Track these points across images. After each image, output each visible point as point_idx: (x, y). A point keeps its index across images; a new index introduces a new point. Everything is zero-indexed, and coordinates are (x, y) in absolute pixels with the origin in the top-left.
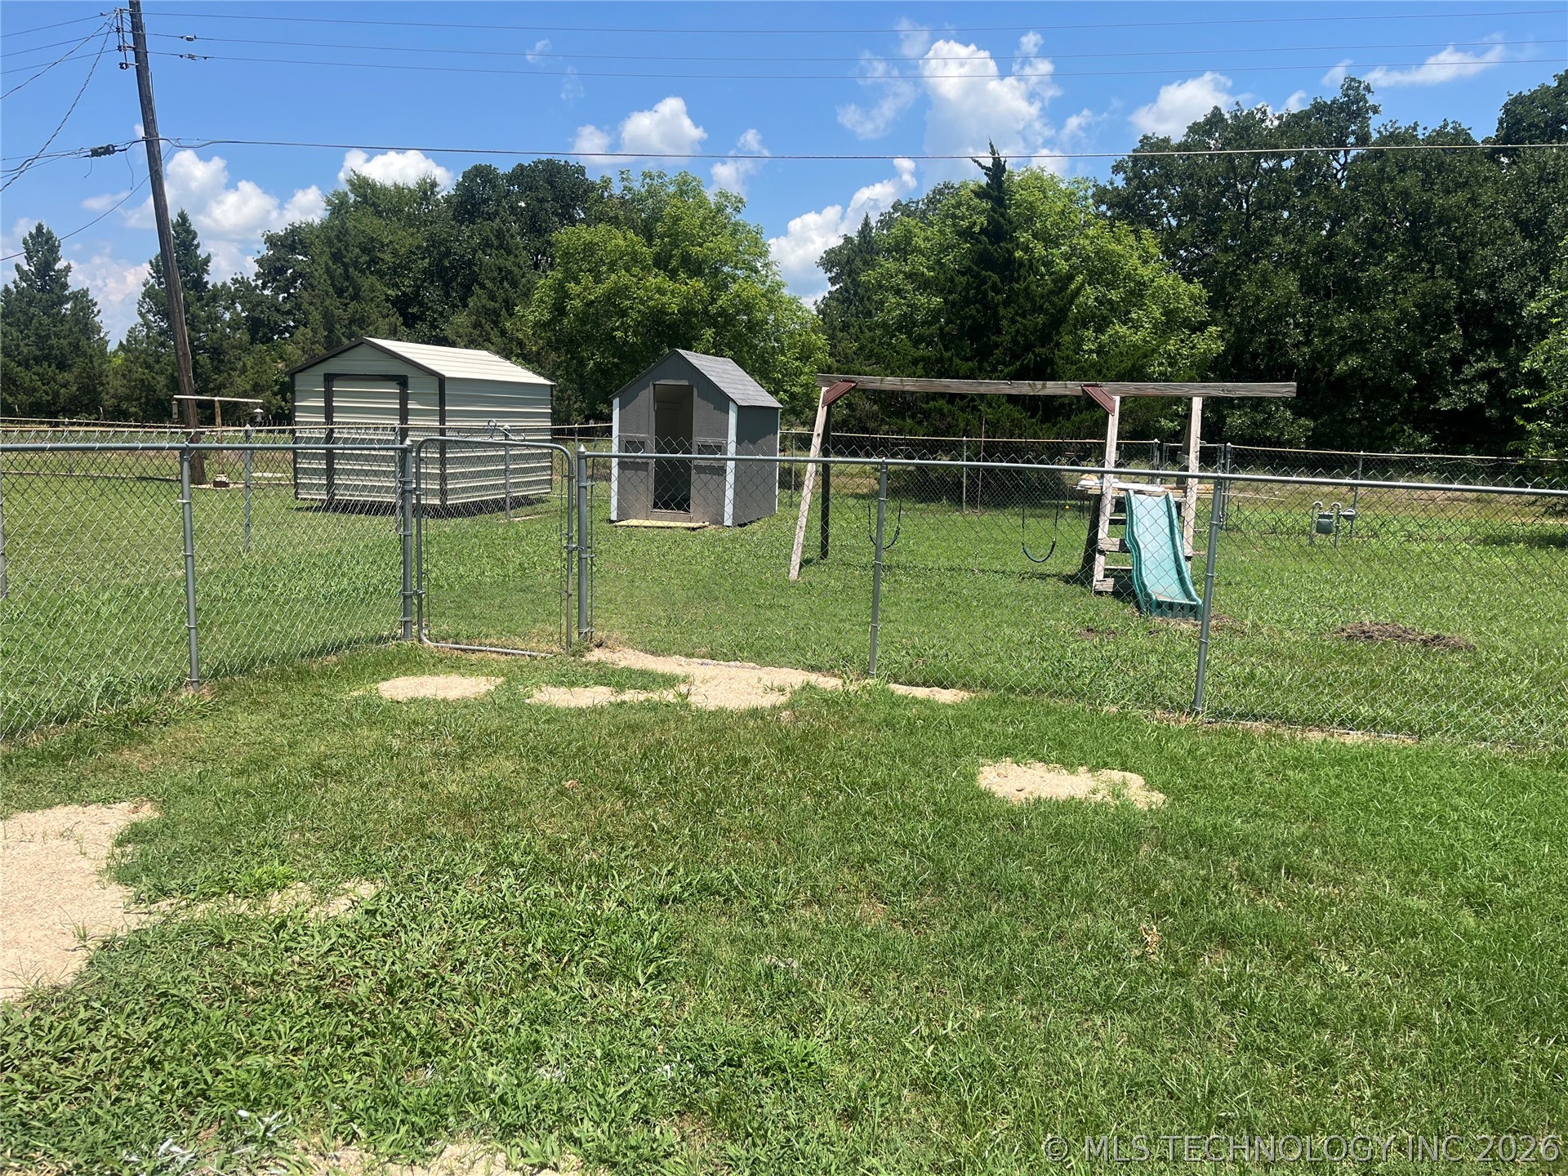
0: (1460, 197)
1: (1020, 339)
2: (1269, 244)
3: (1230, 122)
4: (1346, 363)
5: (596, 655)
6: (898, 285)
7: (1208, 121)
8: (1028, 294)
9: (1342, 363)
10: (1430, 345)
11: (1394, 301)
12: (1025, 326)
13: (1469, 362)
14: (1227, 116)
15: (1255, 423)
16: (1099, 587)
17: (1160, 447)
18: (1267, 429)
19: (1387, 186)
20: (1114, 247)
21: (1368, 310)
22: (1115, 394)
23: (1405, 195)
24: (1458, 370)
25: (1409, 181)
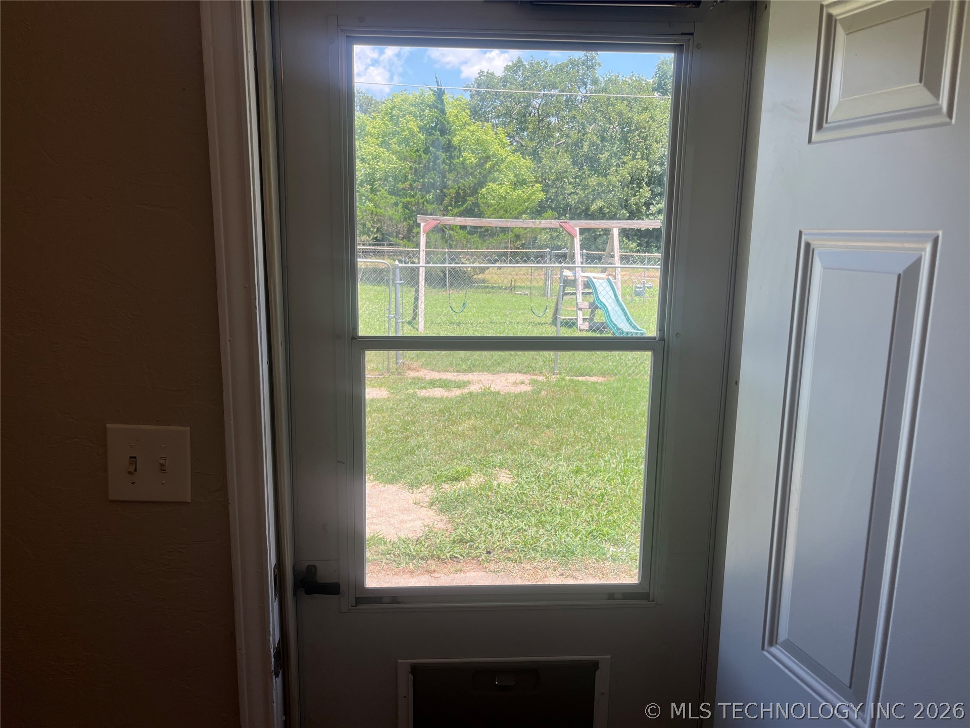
0: (646, 116)
1: (461, 192)
2: (552, 137)
3: (527, 67)
4: (596, 204)
5: (411, 374)
6: (362, 155)
7: (515, 65)
8: (464, 166)
9: (595, 204)
10: (635, 195)
11: (617, 171)
12: (464, 184)
13: (653, 204)
14: (525, 63)
15: (552, 237)
16: (582, 328)
17: (550, 253)
18: (558, 241)
19: (610, 108)
20: (484, 137)
21: (606, 175)
22: (576, 227)
23: (620, 114)
24: (648, 209)
25: (621, 106)
